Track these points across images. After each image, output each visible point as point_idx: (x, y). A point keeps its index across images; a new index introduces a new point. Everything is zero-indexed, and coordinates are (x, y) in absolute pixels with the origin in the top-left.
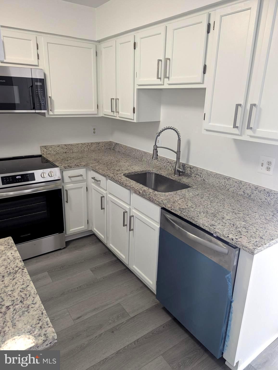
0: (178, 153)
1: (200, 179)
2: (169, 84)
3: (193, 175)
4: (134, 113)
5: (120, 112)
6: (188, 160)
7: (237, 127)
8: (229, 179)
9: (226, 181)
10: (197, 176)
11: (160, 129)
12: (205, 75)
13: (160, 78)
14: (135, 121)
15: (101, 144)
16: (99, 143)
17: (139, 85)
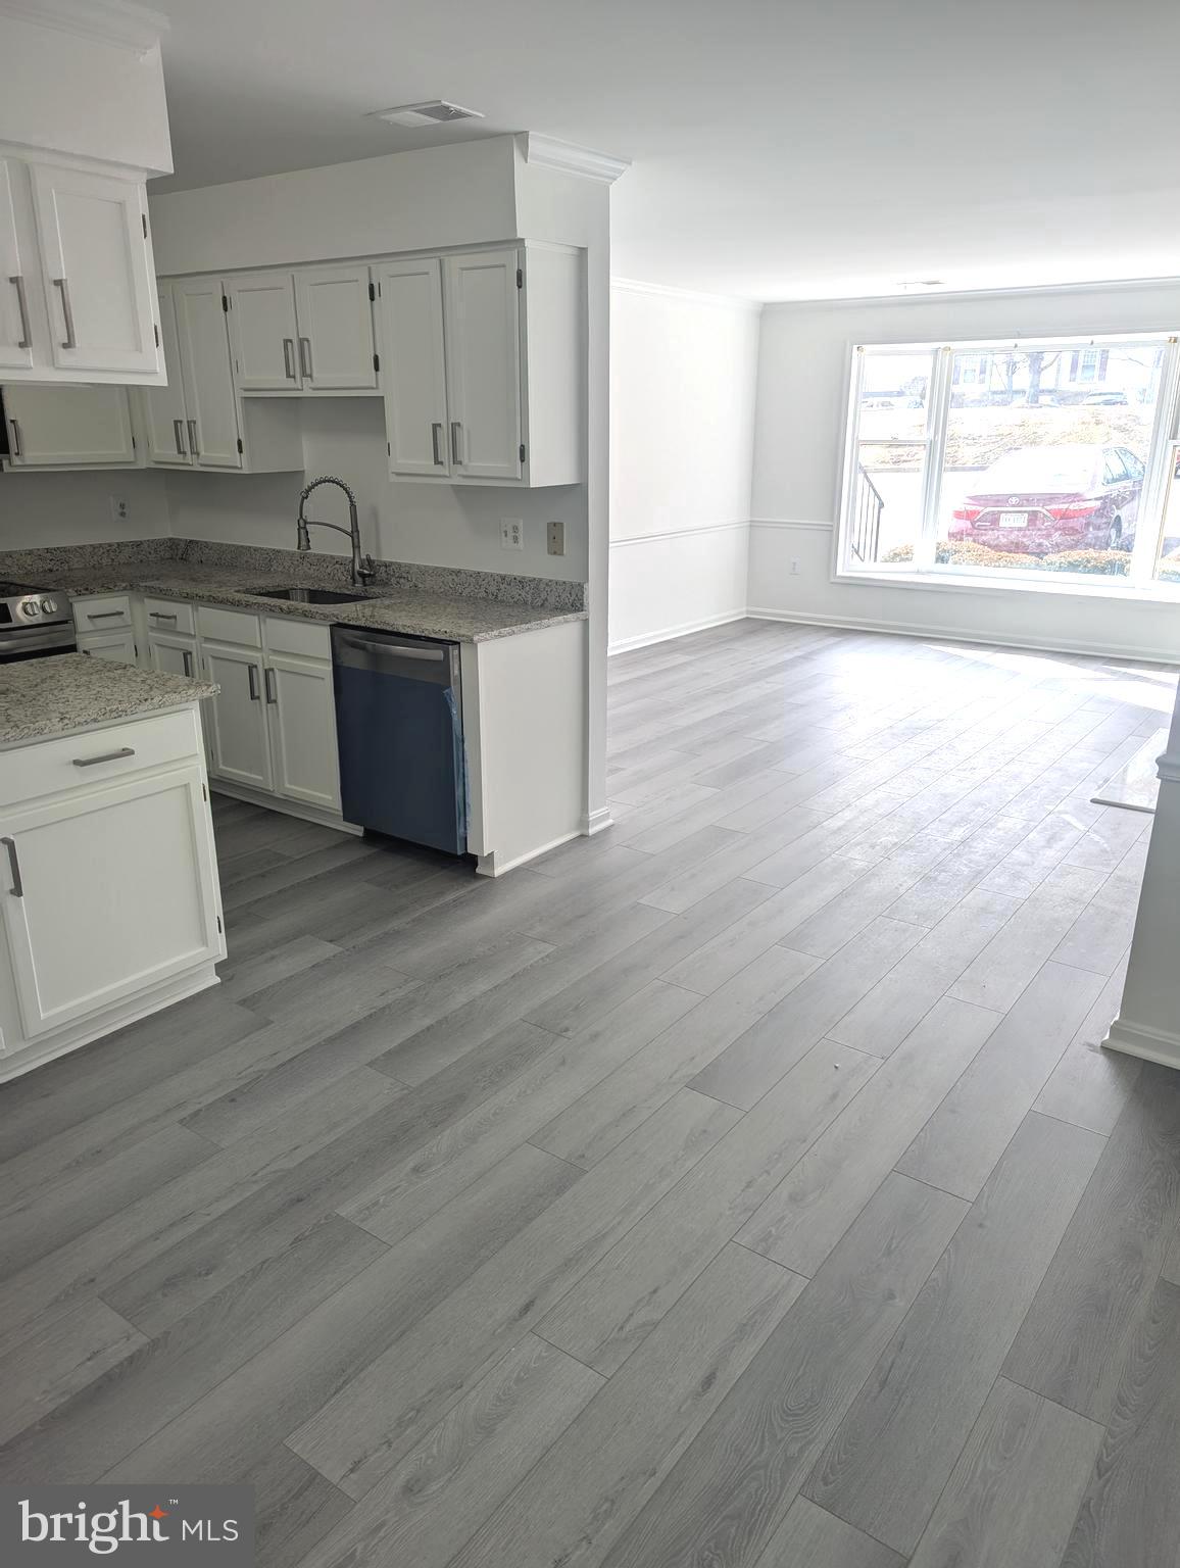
0: (354, 533)
1: (407, 587)
2: (314, 389)
3: (393, 580)
4: (241, 451)
5: (203, 453)
6: (378, 550)
7: (441, 463)
8: (458, 572)
9: (454, 577)
10: (402, 580)
11: (307, 483)
12: (379, 373)
13: (294, 377)
14: (245, 471)
15: (146, 545)
16: (139, 544)
17: (246, 390)
